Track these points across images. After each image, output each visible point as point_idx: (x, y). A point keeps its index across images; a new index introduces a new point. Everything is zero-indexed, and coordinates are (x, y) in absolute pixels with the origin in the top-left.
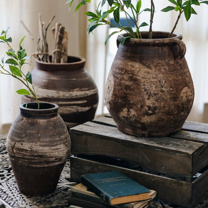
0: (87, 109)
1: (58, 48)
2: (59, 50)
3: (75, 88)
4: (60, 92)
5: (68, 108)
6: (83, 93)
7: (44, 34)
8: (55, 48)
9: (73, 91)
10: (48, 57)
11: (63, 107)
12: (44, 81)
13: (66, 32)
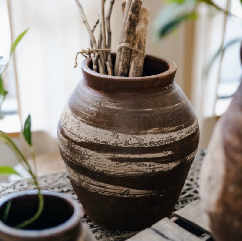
0: (173, 165)
1: (127, 41)
2: (127, 45)
3: (150, 128)
4: (120, 135)
5: (135, 166)
6: (165, 136)
7: (106, 15)
8: (122, 42)
9: (145, 134)
10: (109, 58)
11: (123, 164)
12: (92, 109)
13: (145, 10)
